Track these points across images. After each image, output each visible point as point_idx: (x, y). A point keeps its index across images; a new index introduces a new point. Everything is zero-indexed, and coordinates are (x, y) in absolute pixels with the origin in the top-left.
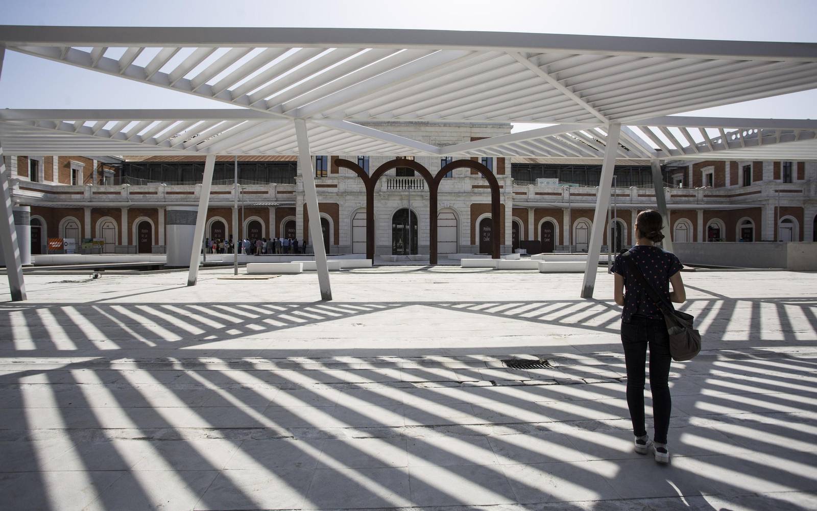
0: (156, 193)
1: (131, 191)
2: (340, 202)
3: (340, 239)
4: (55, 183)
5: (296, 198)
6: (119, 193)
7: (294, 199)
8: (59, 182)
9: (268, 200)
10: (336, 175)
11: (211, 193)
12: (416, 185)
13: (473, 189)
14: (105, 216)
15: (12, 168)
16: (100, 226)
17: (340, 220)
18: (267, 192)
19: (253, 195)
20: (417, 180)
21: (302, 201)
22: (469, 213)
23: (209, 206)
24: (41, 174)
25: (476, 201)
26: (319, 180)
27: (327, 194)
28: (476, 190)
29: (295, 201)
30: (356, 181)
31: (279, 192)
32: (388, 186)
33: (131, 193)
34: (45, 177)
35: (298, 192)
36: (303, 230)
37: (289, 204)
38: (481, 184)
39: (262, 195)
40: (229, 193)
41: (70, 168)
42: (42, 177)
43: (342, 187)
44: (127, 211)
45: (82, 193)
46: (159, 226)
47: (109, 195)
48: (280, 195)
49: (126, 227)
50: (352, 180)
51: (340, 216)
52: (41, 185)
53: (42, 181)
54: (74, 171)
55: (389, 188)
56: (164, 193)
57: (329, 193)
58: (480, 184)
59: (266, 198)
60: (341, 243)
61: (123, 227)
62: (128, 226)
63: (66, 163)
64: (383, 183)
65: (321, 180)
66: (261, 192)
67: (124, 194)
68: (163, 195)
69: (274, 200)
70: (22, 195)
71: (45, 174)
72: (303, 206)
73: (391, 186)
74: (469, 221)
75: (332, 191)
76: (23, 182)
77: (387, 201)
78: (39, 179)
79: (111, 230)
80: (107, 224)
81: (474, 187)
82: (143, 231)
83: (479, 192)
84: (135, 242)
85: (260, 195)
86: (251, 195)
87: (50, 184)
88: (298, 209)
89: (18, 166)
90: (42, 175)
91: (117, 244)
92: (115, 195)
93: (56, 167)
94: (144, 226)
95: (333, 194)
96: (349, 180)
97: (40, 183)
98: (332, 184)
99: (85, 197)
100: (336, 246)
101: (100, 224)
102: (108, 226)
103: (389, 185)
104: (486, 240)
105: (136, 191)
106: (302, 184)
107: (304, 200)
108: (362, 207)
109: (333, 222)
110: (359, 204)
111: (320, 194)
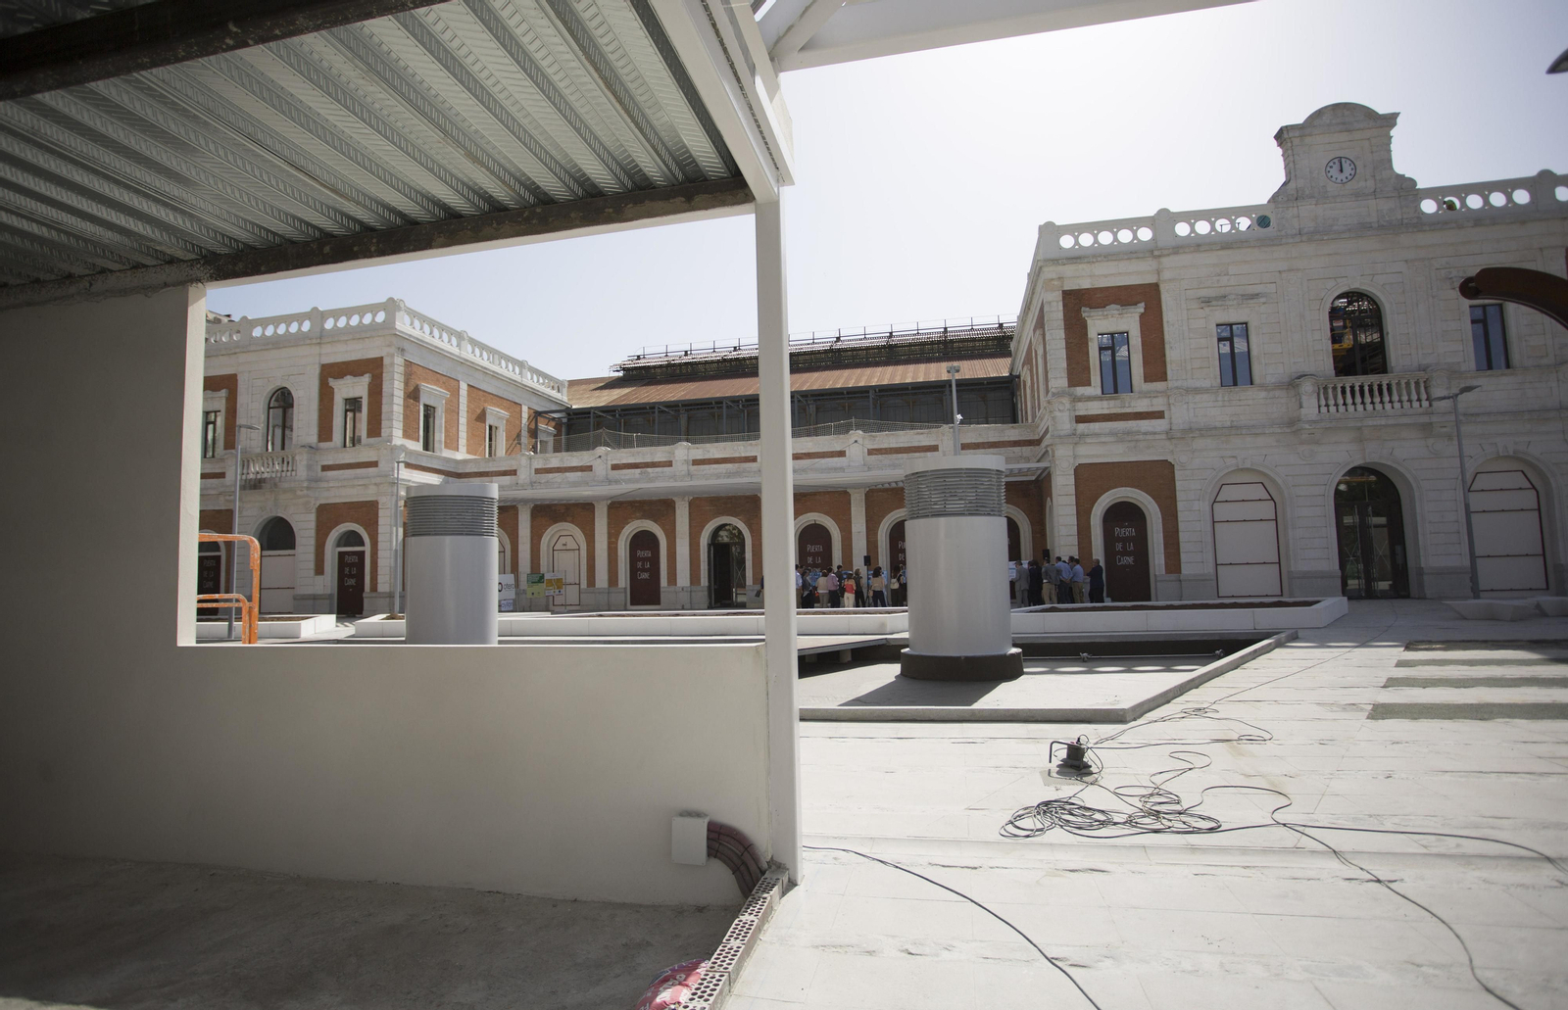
0: (669, 464)
1: (615, 462)
2: (1178, 456)
3: (1183, 557)
4: (461, 455)
5: (1052, 454)
6: (589, 468)
7: (1047, 457)
8: (468, 452)
10: (1159, 386)
11: (796, 457)
14: (561, 521)
15: (394, 422)
16: (548, 546)
17: (1180, 506)
18: (934, 448)
19: (899, 455)
21: (1072, 460)
23: (795, 487)
24: (439, 436)
26: (1111, 402)
27: (1141, 437)
29: (1047, 460)
30: (1220, 398)
31: (967, 447)
32: (1320, 406)
33: (615, 467)
34: (445, 442)
35: (1060, 437)
36: (1076, 538)
39: (919, 454)
41: (484, 422)
42: (440, 441)
43: (1180, 415)
44: (606, 509)
45: (514, 473)
46: (677, 540)
47: (567, 474)
49: (605, 546)
50: (1205, 397)
51: (1180, 496)
52: (439, 458)
53: (441, 450)
54: (490, 427)
55: (1324, 409)
56: (687, 461)
57: (1143, 434)
60: (1187, 570)
61: (598, 545)
62: (609, 543)
63: (479, 411)
64: (1304, 398)
65: (1118, 402)
66: (919, 447)
67: (601, 469)
68: (685, 467)
70: (409, 481)
71: (445, 436)
72: (1072, 472)
73: (1329, 406)
75: (1150, 429)
76: (410, 453)
77: (1317, 447)
78: (436, 445)
79: (571, 553)
80: (563, 540)
82: (640, 553)
84: (624, 580)
87: (453, 457)
88: (1056, 482)
89: (404, 418)
90: (441, 437)
91: (584, 585)
92: (579, 474)
93: (463, 420)
94: (644, 542)
95: (1157, 437)
96: (1198, 397)
97: (437, 454)
98: (1150, 410)
99: (519, 482)
100: (1173, 576)
101: (549, 541)
102: (565, 545)
103: (1323, 402)
105: (625, 462)
106: (1067, 413)
107: (1075, 457)
108: (1241, 467)
109: (1160, 513)
110: (1234, 461)
111: (1121, 437)
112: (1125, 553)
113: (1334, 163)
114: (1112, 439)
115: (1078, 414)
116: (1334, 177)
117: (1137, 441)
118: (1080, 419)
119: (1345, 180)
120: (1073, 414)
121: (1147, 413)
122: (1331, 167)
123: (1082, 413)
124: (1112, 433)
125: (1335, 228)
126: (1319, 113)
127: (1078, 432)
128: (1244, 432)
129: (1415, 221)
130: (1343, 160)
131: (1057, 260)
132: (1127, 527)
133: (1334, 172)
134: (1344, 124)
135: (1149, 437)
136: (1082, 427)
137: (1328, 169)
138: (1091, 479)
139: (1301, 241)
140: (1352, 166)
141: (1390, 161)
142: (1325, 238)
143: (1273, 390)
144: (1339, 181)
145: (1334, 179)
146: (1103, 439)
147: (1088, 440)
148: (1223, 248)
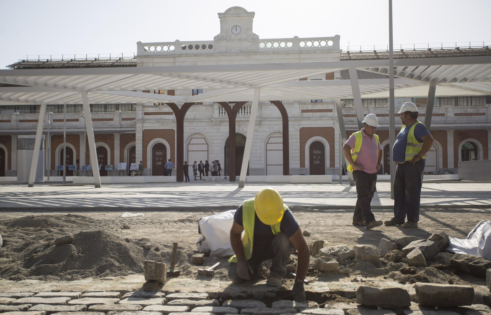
5: (135, 125)
7: (134, 126)
9: (113, 126)
12: (246, 111)
13: (302, 114)
18: (112, 120)
19: (99, 122)
20: (247, 106)
21: (141, 128)
22: (299, 137)
25: (306, 125)
26: (156, 108)
27: (164, 121)
28: (305, 114)
29: (134, 127)
31: (123, 119)
32: (219, 113)
35: (138, 120)
36: (142, 155)
37: (131, 131)
38: (311, 109)
39: (107, 122)
40: (77, 120)
46: (12, 152)
48: (124, 122)
55: (221, 114)
56: (16, 121)
57: (166, 120)
58: (309, 109)
59: (111, 125)
64: (215, 110)
65: (158, 108)
66: (106, 119)
68: (15, 123)
69: (118, 126)
72: (142, 132)
73: (222, 113)
74: (299, 144)
75: (168, 118)
77: (219, 127)
81: (303, 111)
83: (308, 116)
85: (105, 122)
86: (97, 122)
88: (137, 135)
95: (170, 121)
103: (221, 112)
104: (316, 163)
106: (141, 112)
107: (143, 127)
108: (196, 132)
109: (169, 147)
110: (194, 130)
111: (158, 121)
112: (159, 161)
113: (234, 27)
114: (155, 121)
115: (145, 112)
116: (234, 32)
117: (163, 122)
118: (146, 114)
119: (237, 34)
120: (143, 112)
121: (168, 112)
122: (233, 29)
123: (146, 111)
124: (155, 119)
125: (232, 51)
126: (230, 10)
127: (145, 118)
128: (197, 120)
129: (256, 50)
130: (237, 26)
131: (141, 56)
132: (160, 152)
133: (234, 30)
134: (237, 14)
135: (167, 121)
136: (146, 117)
137: (232, 29)
138: (148, 135)
139: (220, 55)
140: (240, 29)
141: (251, 28)
142: (227, 54)
143: (208, 106)
144: (235, 34)
145: (234, 33)
146: (152, 121)
147: (147, 121)
148: (195, 56)
